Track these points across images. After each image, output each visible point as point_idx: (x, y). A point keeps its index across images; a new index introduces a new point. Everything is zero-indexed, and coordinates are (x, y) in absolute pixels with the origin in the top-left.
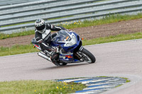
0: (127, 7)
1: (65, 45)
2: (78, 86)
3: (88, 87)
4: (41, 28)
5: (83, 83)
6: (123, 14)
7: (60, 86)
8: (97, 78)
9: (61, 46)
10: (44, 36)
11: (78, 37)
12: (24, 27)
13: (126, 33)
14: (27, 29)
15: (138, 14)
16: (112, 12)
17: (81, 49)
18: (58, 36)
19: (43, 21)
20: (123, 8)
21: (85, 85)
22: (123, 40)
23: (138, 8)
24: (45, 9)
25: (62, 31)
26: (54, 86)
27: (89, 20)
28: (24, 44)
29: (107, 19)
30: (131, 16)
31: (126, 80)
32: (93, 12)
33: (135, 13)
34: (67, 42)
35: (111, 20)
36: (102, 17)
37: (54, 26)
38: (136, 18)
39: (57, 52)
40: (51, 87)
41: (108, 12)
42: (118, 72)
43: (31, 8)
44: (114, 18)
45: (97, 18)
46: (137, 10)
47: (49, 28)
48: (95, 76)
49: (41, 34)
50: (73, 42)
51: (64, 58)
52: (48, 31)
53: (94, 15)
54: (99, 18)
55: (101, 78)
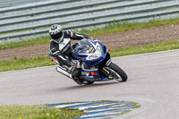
0: (136, 12)
1: (87, 59)
2: (74, 112)
3: (87, 114)
4: (57, 36)
5: (80, 109)
6: (131, 22)
7: (51, 113)
8: (98, 103)
9: (83, 59)
10: (61, 47)
11: (104, 48)
12: (5, 38)
13: (134, 45)
14: (9, 40)
15: (150, 21)
16: (117, 18)
17: (108, 63)
18: (80, 46)
19: (59, 28)
20: (131, 13)
21: (82, 111)
22: (131, 54)
23: (150, 14)
24: (32, 15)
25: (84, 40)
26: (44, 112)
27: (88, 28)
28: (6, 59)
29: (111, 27)
30: (141, 24)
31: (135, 105)
32: (93, 19)
33: (147, 20)
34: (90, 55)
35: (116, 29)
36: (104, 25)
37: (74, 34)
38: (147, 26)
39: (78, 66)
40: (40, 113)
41: (112, 19)
42: (124, 95)
43: (15, 14)
44: (119, 26)
45: (97, 26)
46: (149, 16)
47: (67, 36)
48: (96, 100)
49: (58, 44)
50: (98, 54)
51: (87, 75)
52: (66, 41)
53: (94, 22)
54: (100, 27)
55: (103, 102)
